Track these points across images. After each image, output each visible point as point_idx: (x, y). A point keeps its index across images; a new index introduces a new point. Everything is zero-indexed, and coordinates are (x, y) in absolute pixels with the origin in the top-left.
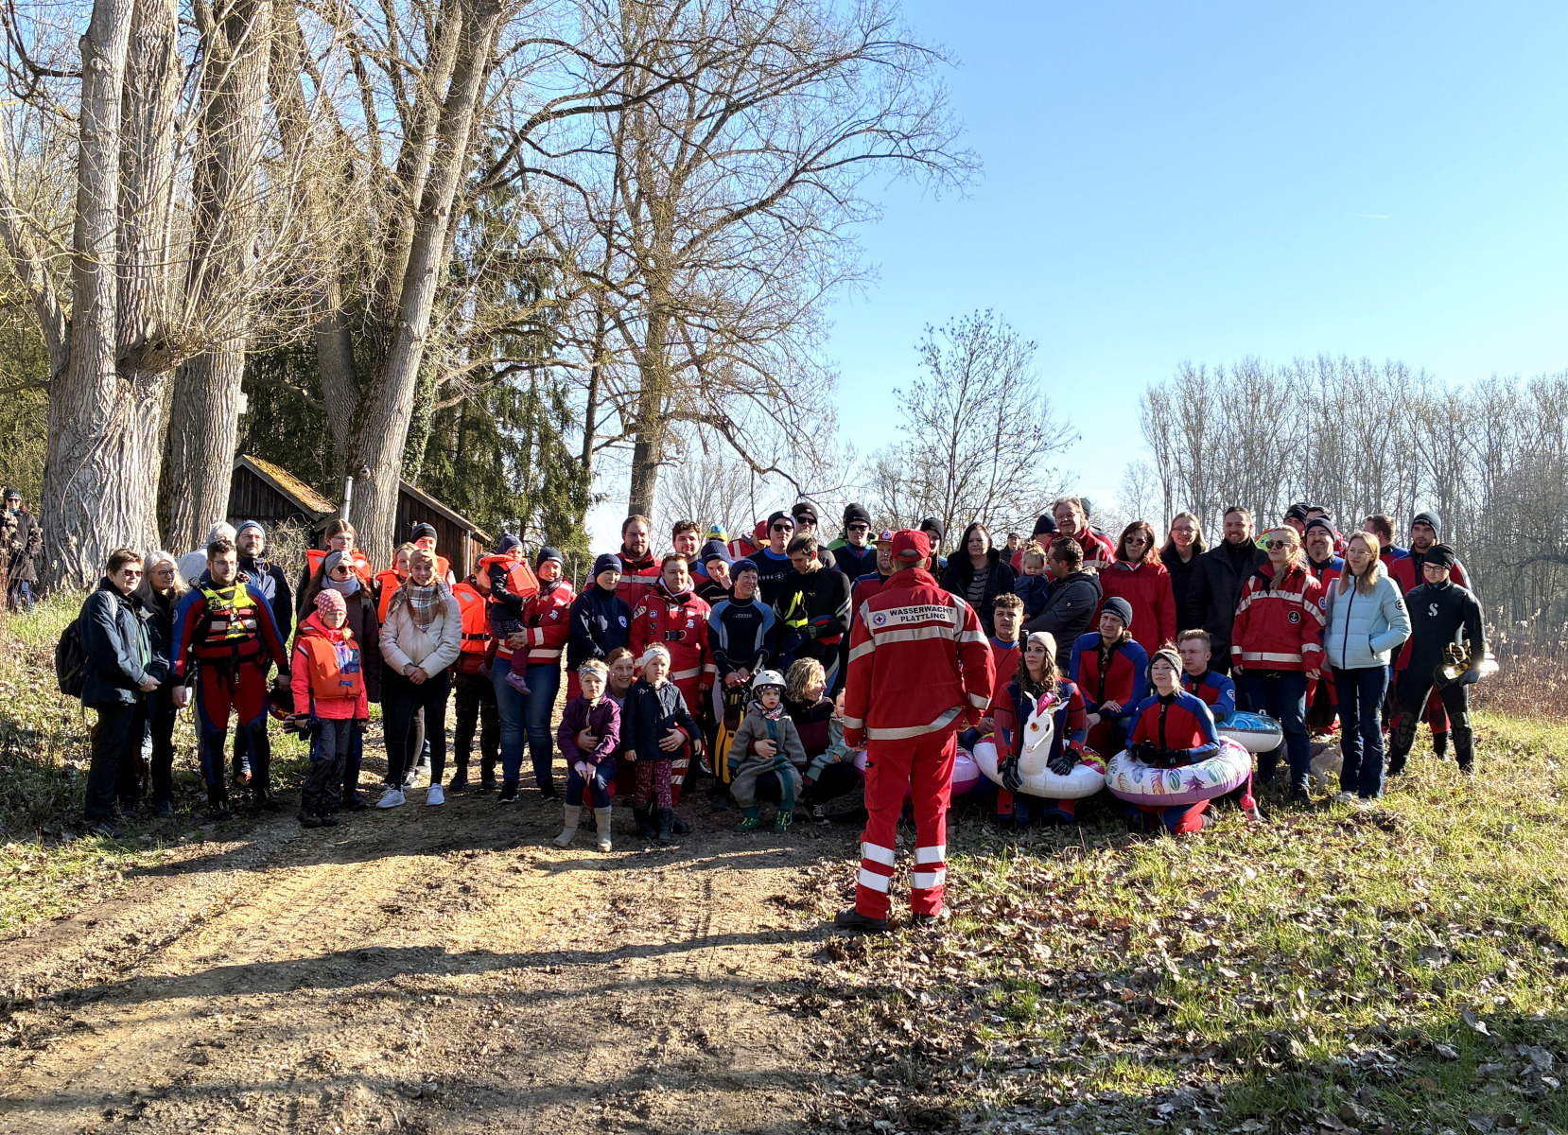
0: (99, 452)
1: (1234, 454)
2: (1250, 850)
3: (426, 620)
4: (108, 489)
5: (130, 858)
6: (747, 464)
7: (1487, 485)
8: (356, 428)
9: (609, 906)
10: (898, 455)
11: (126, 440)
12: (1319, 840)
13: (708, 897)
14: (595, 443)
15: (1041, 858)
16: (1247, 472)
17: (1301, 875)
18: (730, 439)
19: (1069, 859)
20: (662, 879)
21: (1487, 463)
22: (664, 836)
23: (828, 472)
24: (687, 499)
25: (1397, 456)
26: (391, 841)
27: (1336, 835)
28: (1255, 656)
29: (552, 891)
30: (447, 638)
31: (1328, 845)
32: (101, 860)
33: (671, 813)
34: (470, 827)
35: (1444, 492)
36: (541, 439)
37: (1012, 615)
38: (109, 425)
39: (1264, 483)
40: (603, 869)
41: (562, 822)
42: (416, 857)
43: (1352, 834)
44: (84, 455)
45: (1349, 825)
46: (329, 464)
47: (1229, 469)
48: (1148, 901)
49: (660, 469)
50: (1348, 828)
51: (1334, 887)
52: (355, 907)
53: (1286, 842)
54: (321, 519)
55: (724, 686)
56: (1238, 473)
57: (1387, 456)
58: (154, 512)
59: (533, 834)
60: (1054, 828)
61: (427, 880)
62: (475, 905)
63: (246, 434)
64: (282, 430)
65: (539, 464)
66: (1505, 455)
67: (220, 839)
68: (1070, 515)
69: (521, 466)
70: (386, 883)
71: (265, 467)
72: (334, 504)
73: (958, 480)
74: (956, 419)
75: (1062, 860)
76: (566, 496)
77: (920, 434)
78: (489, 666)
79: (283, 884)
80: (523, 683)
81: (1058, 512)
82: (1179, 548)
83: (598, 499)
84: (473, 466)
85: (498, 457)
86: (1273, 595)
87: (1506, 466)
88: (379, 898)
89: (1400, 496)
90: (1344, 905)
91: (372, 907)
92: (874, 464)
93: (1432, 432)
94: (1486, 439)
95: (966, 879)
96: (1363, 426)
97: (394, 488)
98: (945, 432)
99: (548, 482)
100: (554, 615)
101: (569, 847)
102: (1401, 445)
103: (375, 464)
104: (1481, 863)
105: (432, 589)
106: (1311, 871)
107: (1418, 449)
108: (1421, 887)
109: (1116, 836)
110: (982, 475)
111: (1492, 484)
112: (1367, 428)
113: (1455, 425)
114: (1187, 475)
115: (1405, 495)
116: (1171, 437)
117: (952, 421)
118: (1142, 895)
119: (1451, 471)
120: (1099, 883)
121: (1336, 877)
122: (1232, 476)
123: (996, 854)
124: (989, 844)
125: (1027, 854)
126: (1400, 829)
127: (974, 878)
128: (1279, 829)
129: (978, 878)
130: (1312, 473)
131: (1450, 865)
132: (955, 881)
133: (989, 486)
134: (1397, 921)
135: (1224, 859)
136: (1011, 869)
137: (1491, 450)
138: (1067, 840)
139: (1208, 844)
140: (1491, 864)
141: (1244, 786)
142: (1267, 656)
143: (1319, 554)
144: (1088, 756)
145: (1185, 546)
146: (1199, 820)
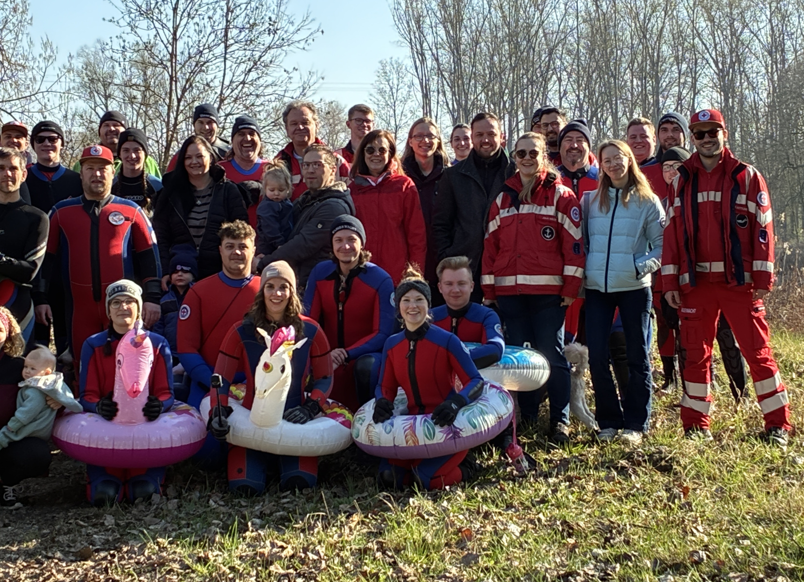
1: (497, 50)
2: (516, 503)
7: (771, 79)
10: (108, 53)
12: (590, 487)
15: (279, 530)
16: (513, 69)
17: (569, 529)
19: (311, 528)
21: (770, 53)
23: (21, 75)
25: (675, 47)
27: (609, 479)
28: (509, 281)
31: (601, 491)
35: (727, 88)
37: (243, 247)
39: (531, 82)
43: (627, 477)
45: (623, 468)
47: (492, 67)
48: (400, 571)
50: (622, 471)
51: (607, 540)
53: (555, 491)
56: (503, 70)
57: (664, 48)
60: (294, 494)
66: (788, 43)
68: (305, 122)
73: (181, 83)
74: (175, 10)
75: (303, 531)
77: (133, 28)
81: (290, 118)
82: (418, 159)
86: (525, 209)
87: (790, 57)
89: (680, 93)
90: (617, 559)
92: (78, 64)
93: (712, 20)
94: (769, 27)
95: (188, 562)
96: (637, 14)
98: (164, 26)
102: (679, 37)
104: (763, 502)
106: (582, 524)
107: (697, 39)
108: (700, 533)
109: (365, 498)
110: (209, 78)
111: (776, 78)
112: (642, 17)
113: (735, 12)
114: (446, 75)
115: (685, 92)
116: (427, 30)
117: (171, 13)
118: (394, 564)
119: (732, 64)
120: (346, 554)
121: (610, 529)
122: (496, 74)
123: (226, 529)
124: (218, 518)
125: (262, 527)
126: (679, 469)
127: (199, 560)
128: (546, 476)
129: (204, 561)
130: (584, 69)
131: (732, 507)
132: (176, 566)
133: (218, 91)
134: (674, 575)
135: (487, 515)
136: (242, 546)
137: (774, 40)
138: (309, 506)
139: (469, 498)
140: (775, 502)
141: (508, 432)
142: (522, 279)
143: (574, 163)
144: (330, 407)
145: (426, 157)
146: (458, 472)
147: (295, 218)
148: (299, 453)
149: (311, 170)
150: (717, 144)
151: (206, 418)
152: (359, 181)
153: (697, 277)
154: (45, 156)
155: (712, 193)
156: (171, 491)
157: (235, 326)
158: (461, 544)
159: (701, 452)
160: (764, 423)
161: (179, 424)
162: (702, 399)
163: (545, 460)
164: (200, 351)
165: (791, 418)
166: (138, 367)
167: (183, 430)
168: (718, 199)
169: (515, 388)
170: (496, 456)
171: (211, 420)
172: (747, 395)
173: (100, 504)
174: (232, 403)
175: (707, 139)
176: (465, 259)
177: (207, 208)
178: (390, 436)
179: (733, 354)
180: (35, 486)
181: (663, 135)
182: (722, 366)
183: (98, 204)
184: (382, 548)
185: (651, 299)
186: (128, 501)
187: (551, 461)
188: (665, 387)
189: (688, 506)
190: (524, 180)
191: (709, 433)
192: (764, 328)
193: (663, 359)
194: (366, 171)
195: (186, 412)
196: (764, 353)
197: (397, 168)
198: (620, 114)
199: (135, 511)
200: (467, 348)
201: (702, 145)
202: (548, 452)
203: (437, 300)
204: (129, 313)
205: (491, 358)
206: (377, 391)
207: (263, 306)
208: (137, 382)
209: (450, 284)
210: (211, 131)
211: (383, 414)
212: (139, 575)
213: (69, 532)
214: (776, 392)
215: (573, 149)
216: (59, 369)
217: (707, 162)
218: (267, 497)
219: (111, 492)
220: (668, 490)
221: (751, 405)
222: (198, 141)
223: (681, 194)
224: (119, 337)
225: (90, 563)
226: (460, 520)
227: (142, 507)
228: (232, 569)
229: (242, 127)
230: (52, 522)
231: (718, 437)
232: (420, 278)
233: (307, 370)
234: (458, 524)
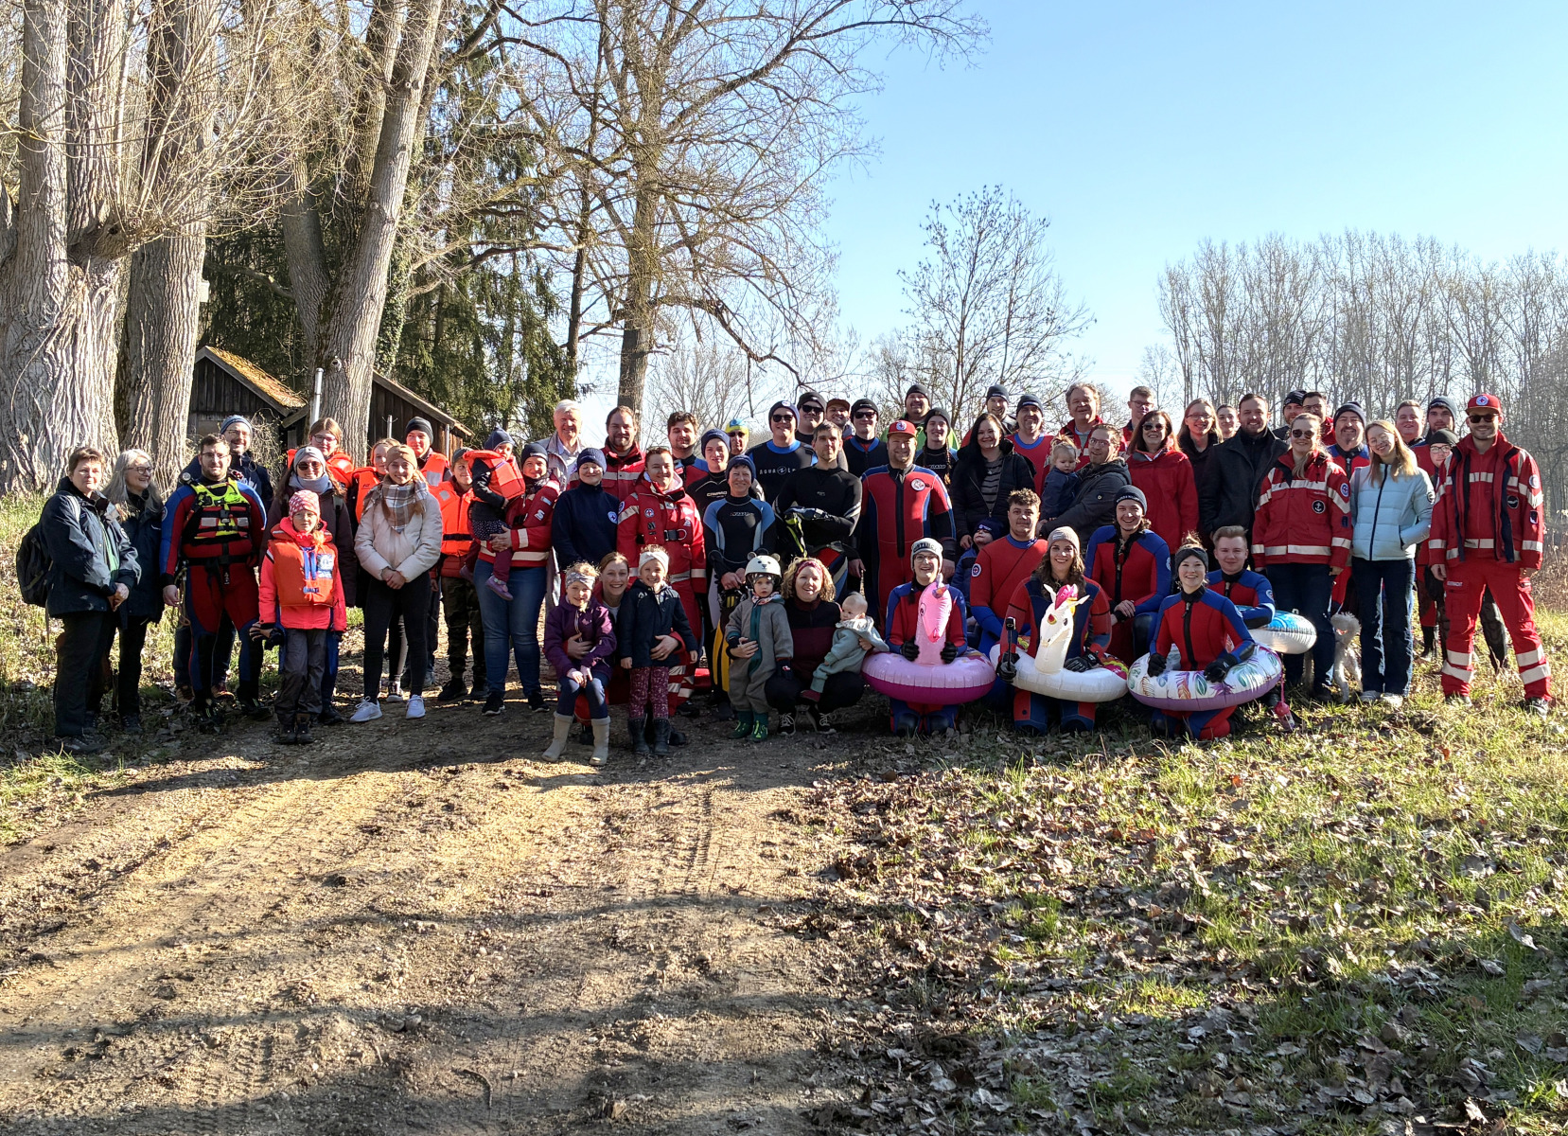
0: (51, 345)
1: (1257, 337)
2: (1281, 755)
3: (401, 521)
4: (61, 383)
5: (90, 778)
6: (743, 352)
7: (1524, 367)
8: (326, 316)
9: (602, 824)
10: (904, 341)
11: (80, 331)
12: (1353, 744)
13: (708, 813)
14: (581, 330)
15: (1060, 767)
16: (1271, 355)
17: (1334, 783)
18: (725, 325)
19: (1090, 767)
20: (659, 794)
21: (1523, 343)
22: (659, 749)
23: (829, 359)
24: (679, 389)
25: (1429, 336)
26: (368, 757)
27: (1371, 738)
28: (1280, 550)
29: (542, 808)
30: (425, 540)
31: (1363, 749)
32: (58, 780)
33: (667, 724)
34: (454, 741)
35: (1479, 375)
36: (524, 327)
37: (1029, 512)
38: (61, 315)
39: (1289, 367)
40: (595, 784)
41: (551, 735)
42: (396, 775)
43: (1388, 737)
44: (35, 348)
45: (1384, 728)
46: (298, 356)
47: (1252, 353)
48: (1175, 811)
49: (650, 357)
50: (1384, 731)
51: (1370, 794)
52: (331, 827)
53: (1319, 747)
54: (290, 414)
55: (720, 588)
56: (1262, 357)
57: (1418, 337)
58: (111, 408)
59: (520, 749)
61: (408, 798)
62: (459, 824)
63: (209, 324)
64: (247, 319)
65: (523, 354)
66: (1542, 334)
67: (186, 758)
68: (1086, 400)
69: (503, 356)
70: (364, 802)
71: (229, 358)
72: (304, 399)
73: (967, 367)
74: (964, 301)
75: (1082, 769)
76: (551, 387)
77: (926, 318)
78: (471, 568)
79: (254, 804)
80: (505, 588)
81: (1073, 396)
82: (1193, 436)
83: (585, 391)
84: (452, 356)
85: (478, 346)
86: (1296, 484)
87: (1543, 346)
88: (356, 818)
89: (1433, 379)
90: (1381, 812)
91: (348, 827)
92: (877, 350)
93: (1466, 311)
94: (1523, 318)
95: (981, 790)
96: (1393, 306)
97: (367, 380)
98: (953, 316)
99: (532, 372)
100: (540, 515)
101: (559, 760)
102: (1433, 327)
103: (347, 356)
104: (1523, 767)
105: (409, 488)
106: (1346, 778)
107: (1451, 329)
108: (1462, 794)
109: (1139, 743)
110: (992, 362)
111: (1528, 366)
112: (1397, 308)
113: (1489, 304)
114: (1208, 360)
115: (1437, 379)
116: (1190, 318)
117: (960, 304)
118: (1168, 805)
119: (1485, 353)
120: (1121, 792)
121: (1373, 783)
122: (1255, 360)
123: (1012, 763)
124: (1005, 753)
125: (1045, 763)
126: (1439, 732)
127: (990, 788)
128: (1310, 732)
129: (994, 790)
130: (1340, 356)
131: (1492, 769)
132: (969, 793)
133: (999, 373)
134: (1437, 830)
135: (1254, 766)
136: (1028, 780)
137: (1527, 330)
138: (1087, 748)
139: (1237, 749)
140: (1535, 768)
141: (1276, 690)
142: (1292, 549)
143: (1348, 441)
144: (1107, 660)
145: (1201, 434)
146: (1226, 725)
147: (1077, 489)
148: (1079, 698)
149: (1096, 446)
150: (1492, 428)
151: (995, 662)
152: (1135, 456)
153: (1465, 552)
154: (862, 429)
155: (1484, 474)
156: (963, 727)
157: (1023, 582)
158: (1230, 790)
159: (1462, 718)
160: (1523, 693)
161: (971, 668)
162: (1464, 668)
163: (1309, 718)
164: (990, 604)
165: (1552, 689)
166: (938, 616)
167: (975, 673)
168: (1490, 480)
169: (1284, 650)
170: (1262, 712)
171: (1000, 664)
172: (1507, 666)
173: (901, 733)
174: (1019, 651)
175: (1482, 422)
176: (1240, 528)
177: (998, 476)
178: (1164, 689)
179: (1493, 626)
180: (849, 714)
181: (1433, 419)
182: (1482, 638)
183: (902, 472)
184: (1156, 789)
185: (1414, 570)
186: (925, 733)
187: (1314, 719)
188: (1424, 654)
189: (1448, 767)
190: (1297, 457)
191: (1468, 699)
192: (1529, 602)
193: (1424, 628)
194: (1143, 447)
195: (978, 657)
196: (1528, 627)
197: (1173, 444)
198: (1373, 399)
199: (932, 742)
200: (1239, 611)
201: (1476, 428)
202: (1312, 711)
203: (1213, 565)
204: (931, 568)
205: (1262, 620)
206: (1152, 646)
207: (1048, 566)
208: (937, 629)
209: (1226, 550)
210: (1002, 409)
211: (1156, 668)
212: (937, 798)
213: (876, 756)
214: (1538, 664)
215: (1347, 428)
216: (868, 614)
217: (1479, 444)
218: (1048, 737)
219: (911, 724)
220: (1429, 751)
221: (1511, 675)
222: (989, 418)
223: (1452, 474)
224: (922, 588)
225: (894, 785)
226: (1230, 769)
227: (938, 739)
228: (1020, 799)
229: (1026, 404)
230: (861, 747)
231: (1476, 703)
232: (1198, 545)
233: (1086, 627)
234: (1228, 772)
